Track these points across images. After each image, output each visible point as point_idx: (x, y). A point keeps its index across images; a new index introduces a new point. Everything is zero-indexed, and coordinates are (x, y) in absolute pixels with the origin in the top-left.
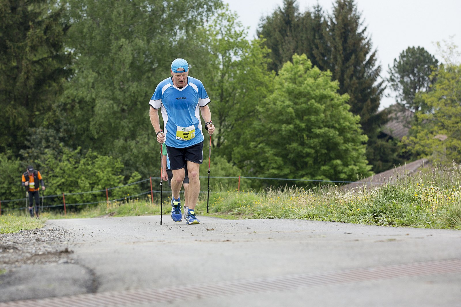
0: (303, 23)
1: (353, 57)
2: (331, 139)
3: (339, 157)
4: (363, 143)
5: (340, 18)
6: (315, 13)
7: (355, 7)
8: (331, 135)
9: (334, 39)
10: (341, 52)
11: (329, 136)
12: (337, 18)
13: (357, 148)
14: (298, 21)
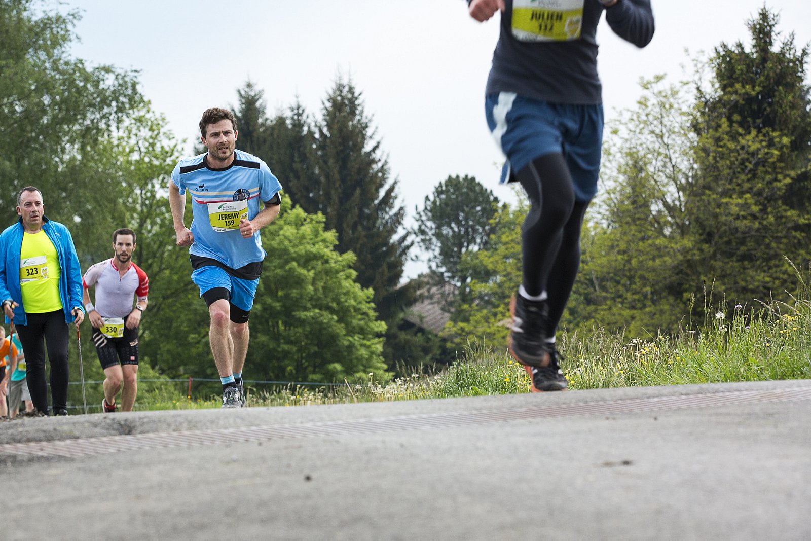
0: (272, 135)
1: (358, 191)
2: (325, 329)
3: (338, 358)
4: (378, 335)
5: (336, 126)
6: (292, 118)
7: (360, 108)
8: (325, 321)
9: (326, 162)
10: (337, 184)
11: (322, 323)
12: (330, 126)
13: (368, 343)
14: (264, 131)
